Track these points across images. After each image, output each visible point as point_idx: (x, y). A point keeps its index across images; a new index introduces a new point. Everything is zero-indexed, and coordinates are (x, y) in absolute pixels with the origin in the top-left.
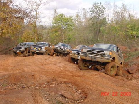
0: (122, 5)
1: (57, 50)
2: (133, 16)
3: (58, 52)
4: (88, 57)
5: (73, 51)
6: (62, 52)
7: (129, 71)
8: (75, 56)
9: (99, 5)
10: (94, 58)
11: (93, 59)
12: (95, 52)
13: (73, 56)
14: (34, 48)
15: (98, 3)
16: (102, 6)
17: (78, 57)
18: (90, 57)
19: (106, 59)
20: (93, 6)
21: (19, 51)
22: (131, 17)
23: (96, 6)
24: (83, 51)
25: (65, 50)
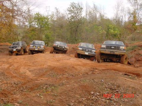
0: (93, 5)
1: (57, 48)
2: (103, 16)
3: (57, 50)
4: (108, 51)
5: (79, 48)
6: (62, 49)
7: (129, 62)
8: (82, 52)
9: (77, 5)
10: (113, 52)
11: (111, 53)
12: (113, 47)
13: (80, 52)
14: (33, 47)
15: (76, 3)
16: (80, 7)
17: (85, 53)
18: (109, 51)
19: (122, 52)
20: (71, 6)
21: (16, 49)
22: (101, 16)
23: (74, 6)
24: (102, 47)
25: (65, 47)
